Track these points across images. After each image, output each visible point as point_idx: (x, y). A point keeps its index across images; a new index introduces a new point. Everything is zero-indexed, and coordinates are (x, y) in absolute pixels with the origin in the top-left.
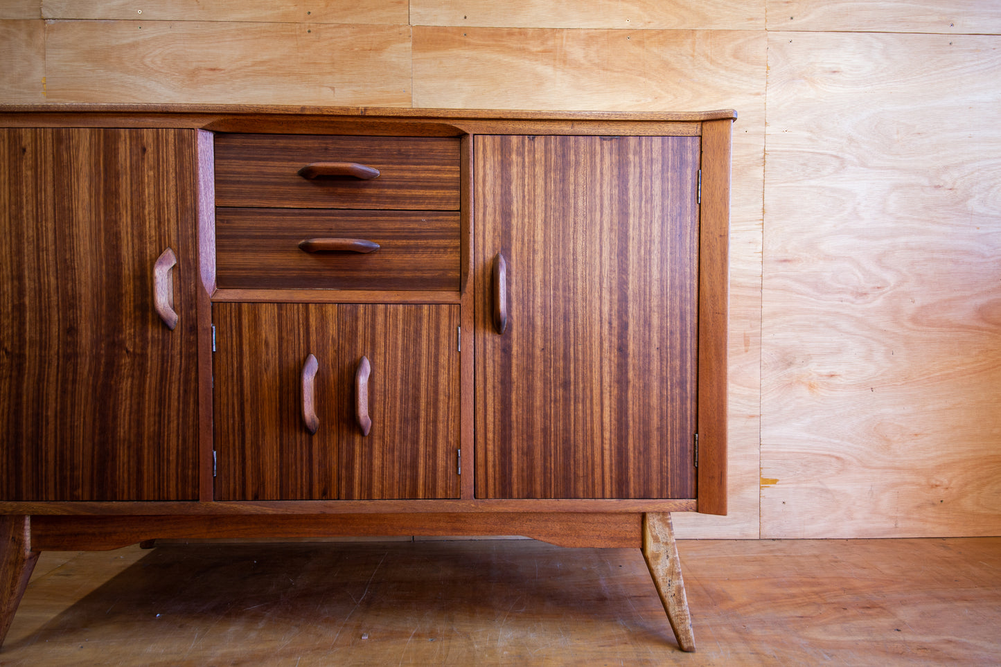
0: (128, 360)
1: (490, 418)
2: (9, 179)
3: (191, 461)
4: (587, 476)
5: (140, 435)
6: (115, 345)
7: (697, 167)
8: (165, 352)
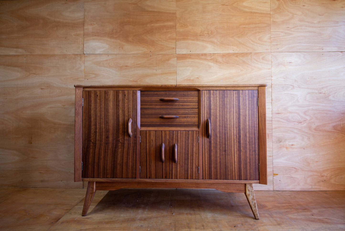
0: (120, 144)
1: (206, 159)
2: (94, 102)
3: (134, 169)
4: (231, 174)
5: (123, 162)
6: (118, 141)
7: (257, 97)
8: (129, 142)
